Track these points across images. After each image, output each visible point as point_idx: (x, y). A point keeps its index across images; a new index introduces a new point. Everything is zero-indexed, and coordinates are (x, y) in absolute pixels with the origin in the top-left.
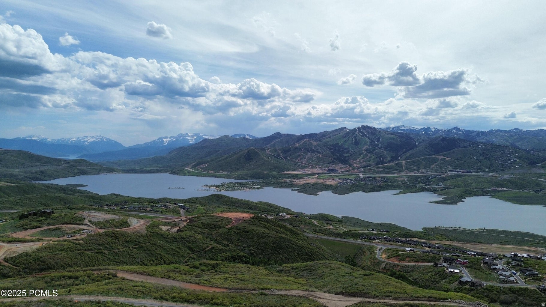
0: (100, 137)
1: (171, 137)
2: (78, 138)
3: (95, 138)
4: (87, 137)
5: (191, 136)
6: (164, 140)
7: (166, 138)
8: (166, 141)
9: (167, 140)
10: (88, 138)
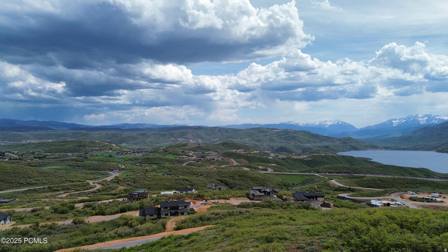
0: (337, 121)
1: (400, 119)
2: (320, 122)
3: (333, 122)
4: (326, 121)
5: (421, 117)
6: (394, 122)
7: (394, 120)
8: (396, 123)
9: (396, 121)
10: (328, 122)
